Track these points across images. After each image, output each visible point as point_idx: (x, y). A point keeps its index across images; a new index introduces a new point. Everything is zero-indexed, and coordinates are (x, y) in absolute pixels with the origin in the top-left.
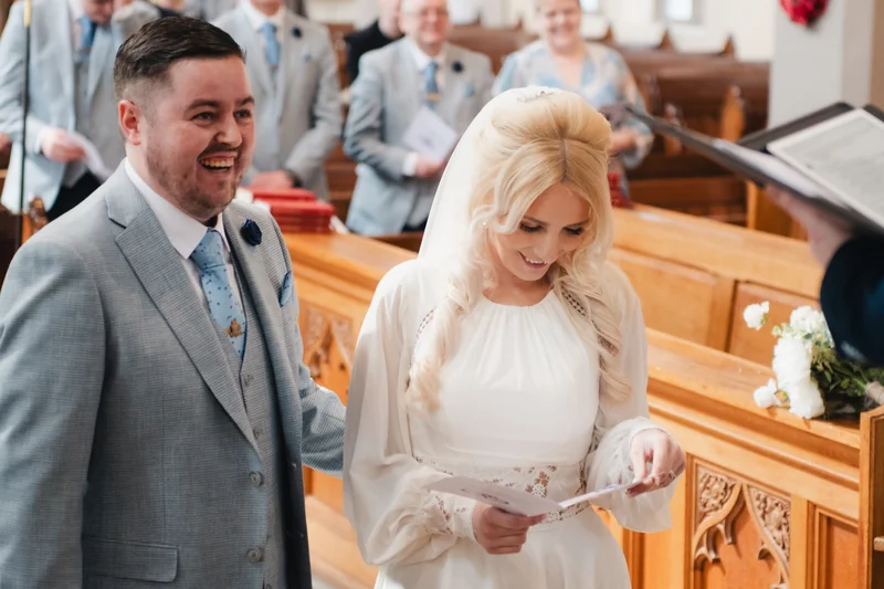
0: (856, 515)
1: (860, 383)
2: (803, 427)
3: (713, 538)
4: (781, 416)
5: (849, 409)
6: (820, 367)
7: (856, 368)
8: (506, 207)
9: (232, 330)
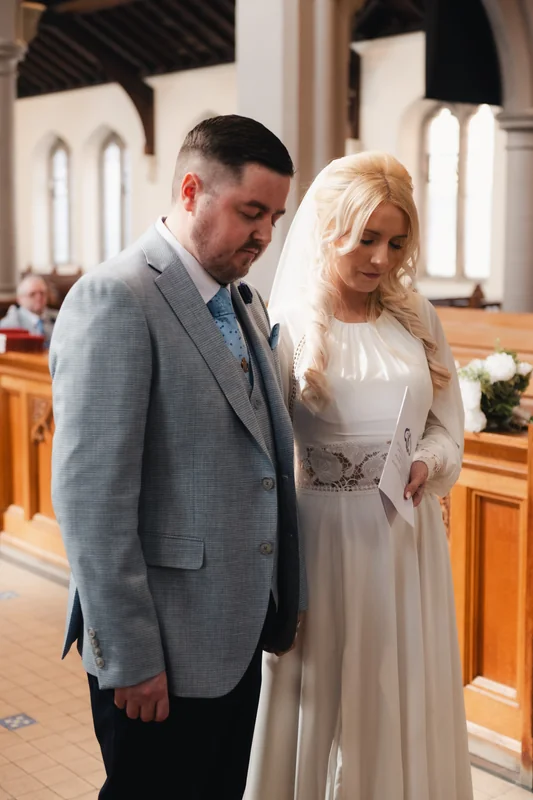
1: (509, 407)
8: (346, 228)
9: (242, 366)
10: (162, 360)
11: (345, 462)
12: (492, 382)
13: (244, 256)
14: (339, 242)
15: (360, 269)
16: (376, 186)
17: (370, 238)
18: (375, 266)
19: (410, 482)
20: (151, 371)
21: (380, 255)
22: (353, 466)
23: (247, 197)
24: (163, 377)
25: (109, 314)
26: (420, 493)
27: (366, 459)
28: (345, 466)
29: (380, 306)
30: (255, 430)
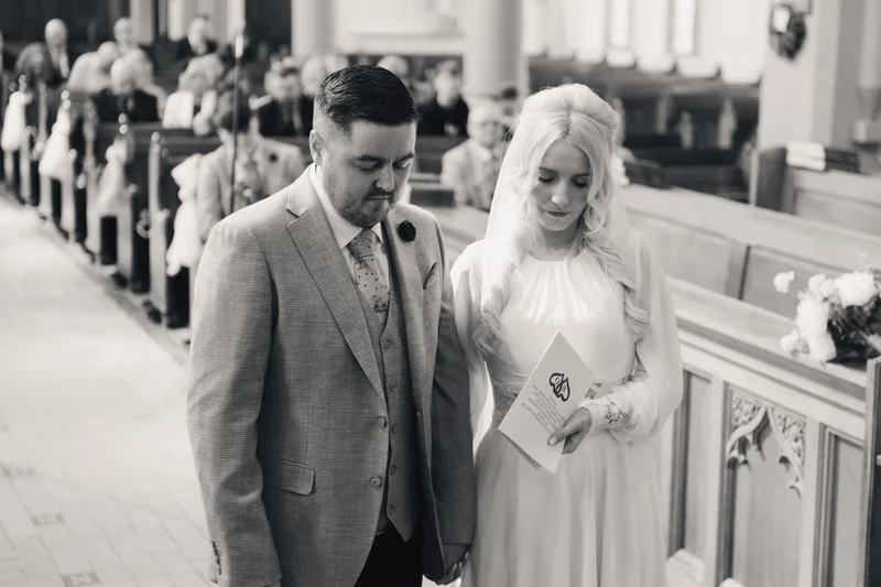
0: (862, 437)
1: (864, 335)
2: (819, 367)
3: (743, 445)
4: (802, 358)
5: (854, 354)
6: (834, 323)
7: (861, 324)
9: (376, 306)
10: (280, 301)
12: (844, 306)
15: (545, 208)
17: (548, 178)
19: (564, 426)
20: (270, 311)
21: (559, 193)
23: (357, 151)
25: (234, 258)
29: (584, 243)
30: (372, 372)
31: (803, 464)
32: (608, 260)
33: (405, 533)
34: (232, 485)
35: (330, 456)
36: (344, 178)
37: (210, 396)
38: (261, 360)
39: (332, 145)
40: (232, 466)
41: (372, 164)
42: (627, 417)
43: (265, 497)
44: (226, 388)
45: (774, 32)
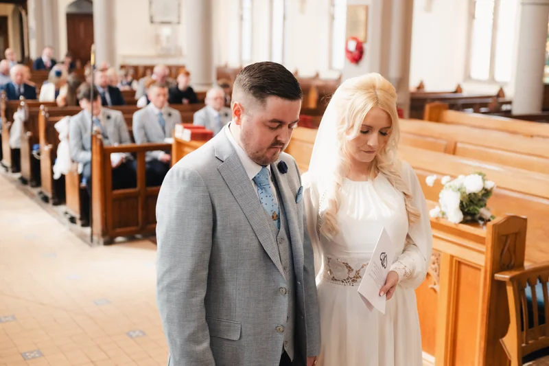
1: (478, 208)
2: (454, 226)
4: (442, 222)
6: (464, 203)
7: (475, 202)
8: (351, 124)
9: (273, 217)
10: (218, 218)
11: (350, 269)
12: (468, 193)
13: (272, 150)
14: (348, 132)
15: (361, 149)
16: (370, 97)
17: (366, 130)
18: (370, 146)
19: (385, 284)
20: (212, 224)
21: (373, 140)
22: (354, 272)
23: (269, 117)
24: (219, 228)
25: (187, 190)
26: (391, 292)
27: (363, 267)
28: (349, 271)
29: (378, 169)
30: (275, 259)
31: (438, 275)
32: (394, 180)
33: (291, 355)
34: (193, 339)
35: (251, 315)
36: (257, 133)
37: (175, 282)
38: (207, 256)
39: (251, 112)
40: (191, 327)
41: (277, 124)
42: (411, 274)
43: (212, 344)
44: (186, 277)
45: (348, 51)
